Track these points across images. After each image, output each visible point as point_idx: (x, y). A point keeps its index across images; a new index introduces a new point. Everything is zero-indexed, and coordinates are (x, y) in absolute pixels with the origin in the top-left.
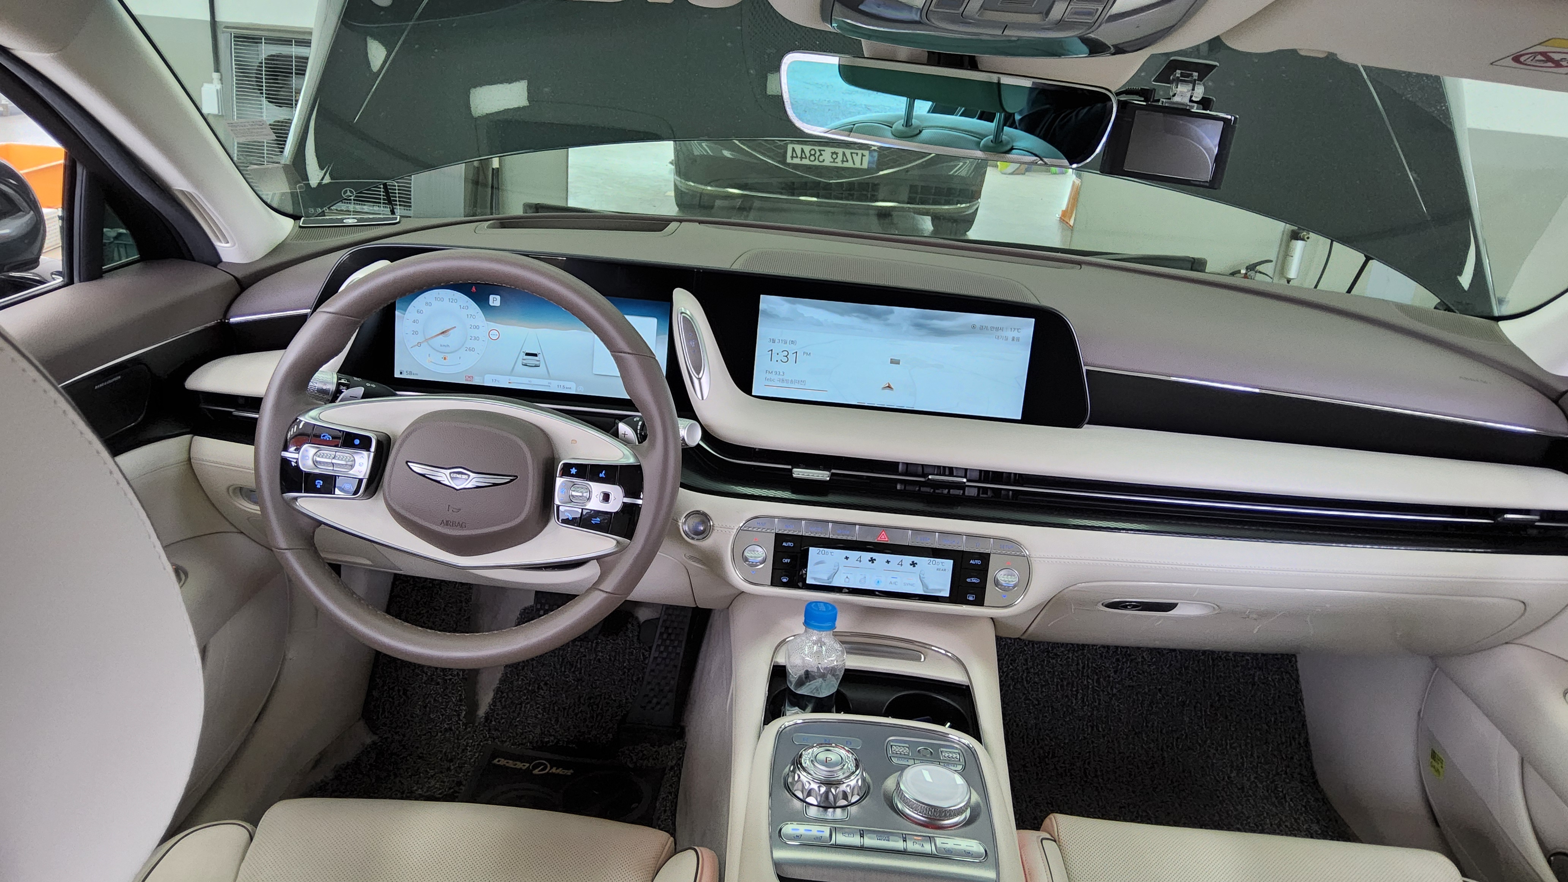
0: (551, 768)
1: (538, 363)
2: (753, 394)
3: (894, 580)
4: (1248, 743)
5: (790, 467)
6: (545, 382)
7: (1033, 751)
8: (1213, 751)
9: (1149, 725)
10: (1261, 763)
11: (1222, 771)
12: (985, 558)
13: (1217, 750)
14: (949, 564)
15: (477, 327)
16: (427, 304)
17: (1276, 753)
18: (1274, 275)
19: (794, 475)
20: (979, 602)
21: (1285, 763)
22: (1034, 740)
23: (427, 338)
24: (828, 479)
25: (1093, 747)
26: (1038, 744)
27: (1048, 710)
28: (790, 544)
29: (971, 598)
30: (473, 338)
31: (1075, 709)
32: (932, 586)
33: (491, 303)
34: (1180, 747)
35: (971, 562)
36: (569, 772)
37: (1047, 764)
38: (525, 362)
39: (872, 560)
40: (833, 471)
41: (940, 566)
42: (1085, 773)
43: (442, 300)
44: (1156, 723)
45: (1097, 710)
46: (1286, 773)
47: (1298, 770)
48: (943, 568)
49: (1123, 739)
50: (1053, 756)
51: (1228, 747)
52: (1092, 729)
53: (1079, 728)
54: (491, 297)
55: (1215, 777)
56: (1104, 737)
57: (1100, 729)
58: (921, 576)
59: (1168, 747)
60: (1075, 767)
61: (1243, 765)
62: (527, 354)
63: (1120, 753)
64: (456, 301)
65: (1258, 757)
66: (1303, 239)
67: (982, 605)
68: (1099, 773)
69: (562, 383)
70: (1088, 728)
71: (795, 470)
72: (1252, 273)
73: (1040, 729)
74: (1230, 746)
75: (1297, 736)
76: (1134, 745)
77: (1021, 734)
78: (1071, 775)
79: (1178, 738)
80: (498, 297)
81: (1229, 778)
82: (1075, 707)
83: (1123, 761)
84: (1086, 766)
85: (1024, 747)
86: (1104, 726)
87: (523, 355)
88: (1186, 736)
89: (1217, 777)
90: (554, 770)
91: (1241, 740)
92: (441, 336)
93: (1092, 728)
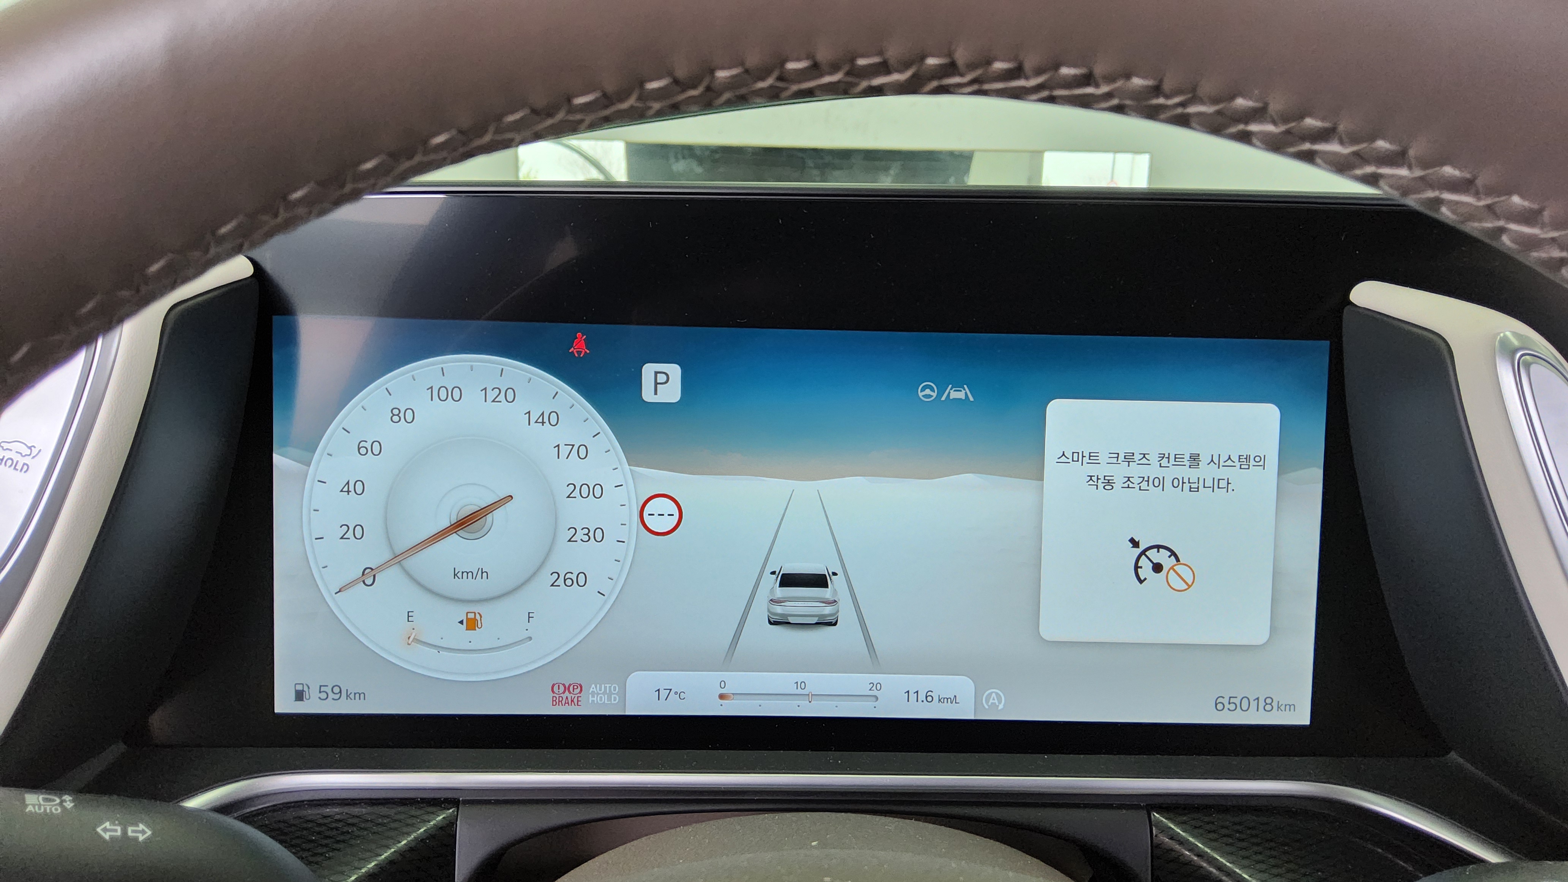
1: (828, 610)
6: (859, 682)
15: (594, 491)
16: (396, 415)
23: (400, 547)
30: (580, 535)
33: (648, 395)
38: (778, 609)
43: (453, 394)
54: (649, 370)
62: (789, 580)
64: (509, 395)
69: (922, 682)
80: (674, 370)
87: (770, 583)
92: (454, 539)
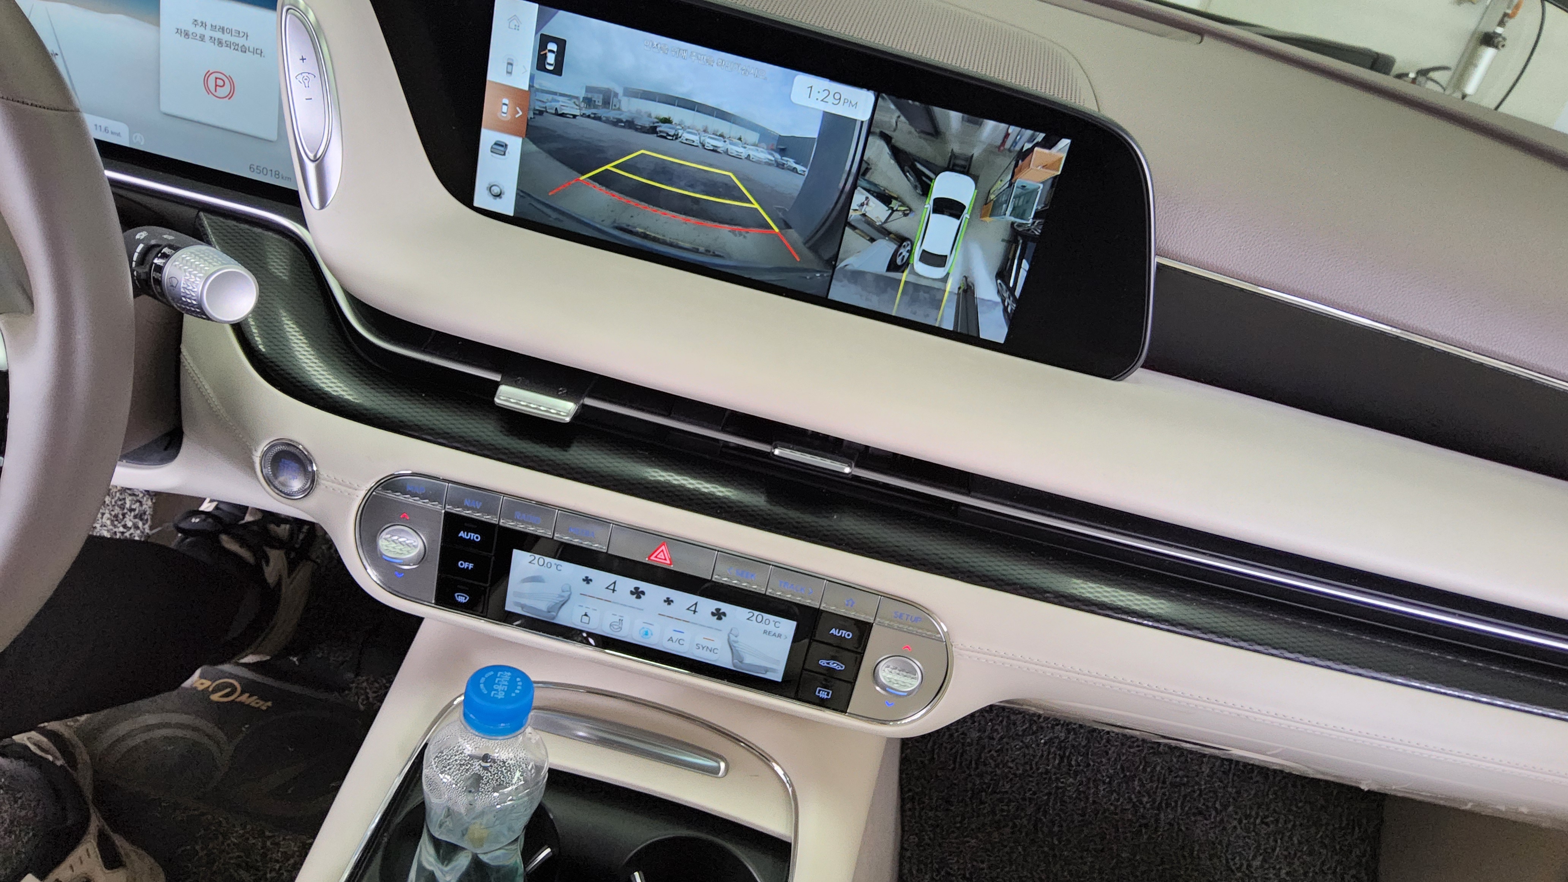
0: (242, 693)
2: (476, 204)
3: (680, 636)
4: (1290, 821)
5: (497, 377)
7: (966, 779)
8: (1235, 823)
9: (1149, 770)
10: (1301, 851)
11: (1240, 854)
12: (863, 629)
13: (1240, 822)
14: (788, 627)
17: (1327, 841)
18: (1448, 85)
19: (497, 400)
20: (840, 705)
21: (1336, 858)
22: (971, 762)
24: (568, 419)
25: (1057, 788)
26: (977, 768)
27: (1002, 722)
28: (476, 537)
29: (823, 695)
31: (1042, 728)
32: (749, 660)
34: (1187, 808)
35: (833, 631)
36: (264, 705)
37: (982, 803)
39: (638, 593)
40: (589, 402)
41: (771, 627)
42: (1035, 826)
44: (1158, 768)
45: (1075, 734)
46: (1334, 872)
47: (1353, 872)
48: (778, 631)
49: (1104, 783)
50: (994, 792)
51: (1258, 821)
52: (1061, 761)
53: (1042, 756)
55: (1227, 862)
56: (1076, 773)
57: (1073, 763)
58: (733, 638)
59: (1168, 805)
60: (1023, 814)
61: (1274, 850)
63: (1094, 802)
65: (1300, 843)
66: (1496, 47)
67: (843, 710)
68: (1056, 829)
70: (1055, 758)
71: (504, 389)
72: (1421, 79)
73: (984, 747)
74: (1262, 819)
75: (1364, 821)
76: (1118, 794)
77: (954, 751)
78: (1015, 826)
79: (1185, 797)
81: (1249, 866)
82: (1043, 725)
83: (1096, 815)
84: (1040, 815)
85: (953, 769)
86: (1080, 758)
88: (1200, 795)
89: (1232, 863)
90: (244, 698)
91: (1280, 813)
93: (1062, 758)
